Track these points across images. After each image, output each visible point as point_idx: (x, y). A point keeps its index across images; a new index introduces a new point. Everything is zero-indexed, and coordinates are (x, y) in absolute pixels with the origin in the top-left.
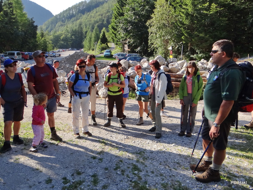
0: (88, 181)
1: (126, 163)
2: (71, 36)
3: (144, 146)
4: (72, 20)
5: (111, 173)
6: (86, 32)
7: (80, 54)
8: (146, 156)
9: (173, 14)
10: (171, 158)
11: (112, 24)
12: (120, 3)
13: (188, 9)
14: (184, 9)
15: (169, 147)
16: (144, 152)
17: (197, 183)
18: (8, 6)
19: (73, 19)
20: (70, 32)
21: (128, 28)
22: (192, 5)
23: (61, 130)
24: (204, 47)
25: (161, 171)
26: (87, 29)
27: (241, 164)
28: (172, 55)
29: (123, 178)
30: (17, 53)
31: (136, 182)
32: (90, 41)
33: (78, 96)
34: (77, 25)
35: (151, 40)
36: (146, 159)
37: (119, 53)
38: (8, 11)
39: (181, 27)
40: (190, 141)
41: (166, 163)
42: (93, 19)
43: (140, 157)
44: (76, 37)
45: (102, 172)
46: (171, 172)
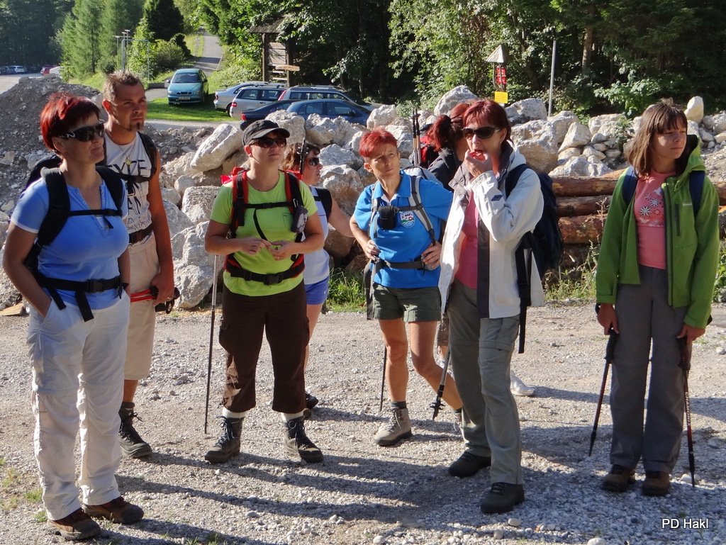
7: (44, 91)
24: (656, 46)
28: (505, 90)
32: (94, 26)
33: (71, 307)
35: (402, 18)
37: (244, 83)
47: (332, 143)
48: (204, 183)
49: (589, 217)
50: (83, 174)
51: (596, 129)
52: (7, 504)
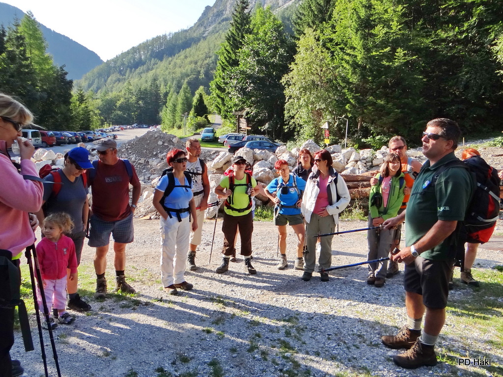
0: (204, 373)
1: (267, 338)
2: (138, 102)
3: (296, 306)
4: (138, 71)
5: (243, 357)
6: (166, 94)
7: (156, 136)
8: (300, 324)
9: (329, 64)
10: (345, 327)
11: (217, 80)
12: (231, 42)
13: (356, 56)
14: (348, 54)
15: (341, 307)
16: (297, 318)
17: (398, 370)
18: (16, 43)
19: (140, 69)
20: (135, 94)
21: (246, 88)
22: (364, 49)
23: (137, 280)
24: (385, 124)
25: (331, 352)
26: (169, 89)
27: (467, 334)
28: (328, 139)
29: (266, 366)
30: (32, 132)
31: (289, 372)
32: (174, 111)
33: (175, 218)
34: (148, 81)
35: (289, 110)
36: (302, 329)
37: (230, 133)
38: (15, 52)
39: (344, 88)
40: (375, 296)
41: (339, 336)
42: (179, 69)
43: (290, 328)
44: (145, 103)
45: (227, 356)
46: (350, 352)
47: (262, 159)
48: (216, 173)
49: (355, 189)
50: (179, 174)
51: (363, 155)
52: (150, 284)
